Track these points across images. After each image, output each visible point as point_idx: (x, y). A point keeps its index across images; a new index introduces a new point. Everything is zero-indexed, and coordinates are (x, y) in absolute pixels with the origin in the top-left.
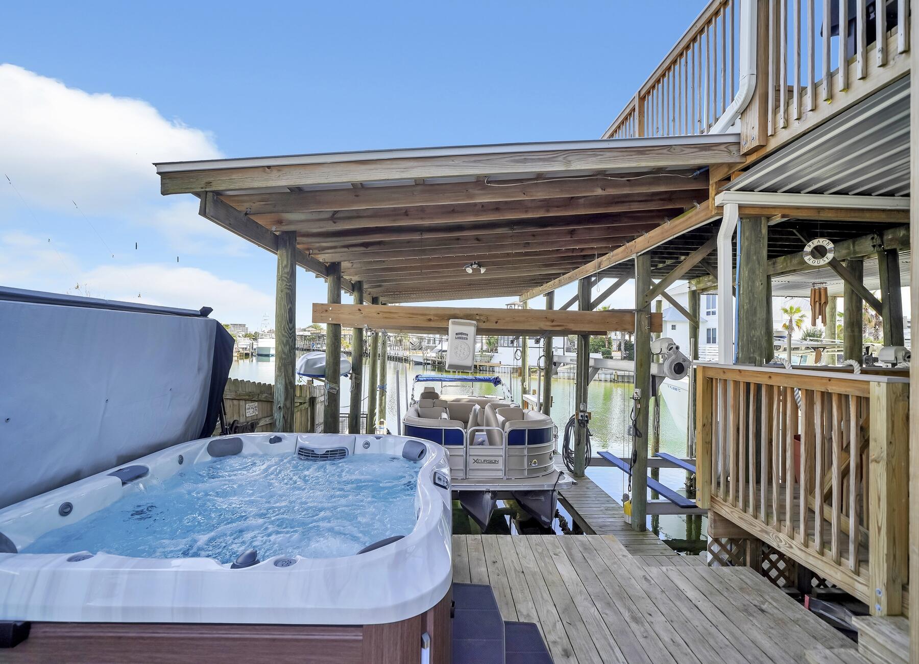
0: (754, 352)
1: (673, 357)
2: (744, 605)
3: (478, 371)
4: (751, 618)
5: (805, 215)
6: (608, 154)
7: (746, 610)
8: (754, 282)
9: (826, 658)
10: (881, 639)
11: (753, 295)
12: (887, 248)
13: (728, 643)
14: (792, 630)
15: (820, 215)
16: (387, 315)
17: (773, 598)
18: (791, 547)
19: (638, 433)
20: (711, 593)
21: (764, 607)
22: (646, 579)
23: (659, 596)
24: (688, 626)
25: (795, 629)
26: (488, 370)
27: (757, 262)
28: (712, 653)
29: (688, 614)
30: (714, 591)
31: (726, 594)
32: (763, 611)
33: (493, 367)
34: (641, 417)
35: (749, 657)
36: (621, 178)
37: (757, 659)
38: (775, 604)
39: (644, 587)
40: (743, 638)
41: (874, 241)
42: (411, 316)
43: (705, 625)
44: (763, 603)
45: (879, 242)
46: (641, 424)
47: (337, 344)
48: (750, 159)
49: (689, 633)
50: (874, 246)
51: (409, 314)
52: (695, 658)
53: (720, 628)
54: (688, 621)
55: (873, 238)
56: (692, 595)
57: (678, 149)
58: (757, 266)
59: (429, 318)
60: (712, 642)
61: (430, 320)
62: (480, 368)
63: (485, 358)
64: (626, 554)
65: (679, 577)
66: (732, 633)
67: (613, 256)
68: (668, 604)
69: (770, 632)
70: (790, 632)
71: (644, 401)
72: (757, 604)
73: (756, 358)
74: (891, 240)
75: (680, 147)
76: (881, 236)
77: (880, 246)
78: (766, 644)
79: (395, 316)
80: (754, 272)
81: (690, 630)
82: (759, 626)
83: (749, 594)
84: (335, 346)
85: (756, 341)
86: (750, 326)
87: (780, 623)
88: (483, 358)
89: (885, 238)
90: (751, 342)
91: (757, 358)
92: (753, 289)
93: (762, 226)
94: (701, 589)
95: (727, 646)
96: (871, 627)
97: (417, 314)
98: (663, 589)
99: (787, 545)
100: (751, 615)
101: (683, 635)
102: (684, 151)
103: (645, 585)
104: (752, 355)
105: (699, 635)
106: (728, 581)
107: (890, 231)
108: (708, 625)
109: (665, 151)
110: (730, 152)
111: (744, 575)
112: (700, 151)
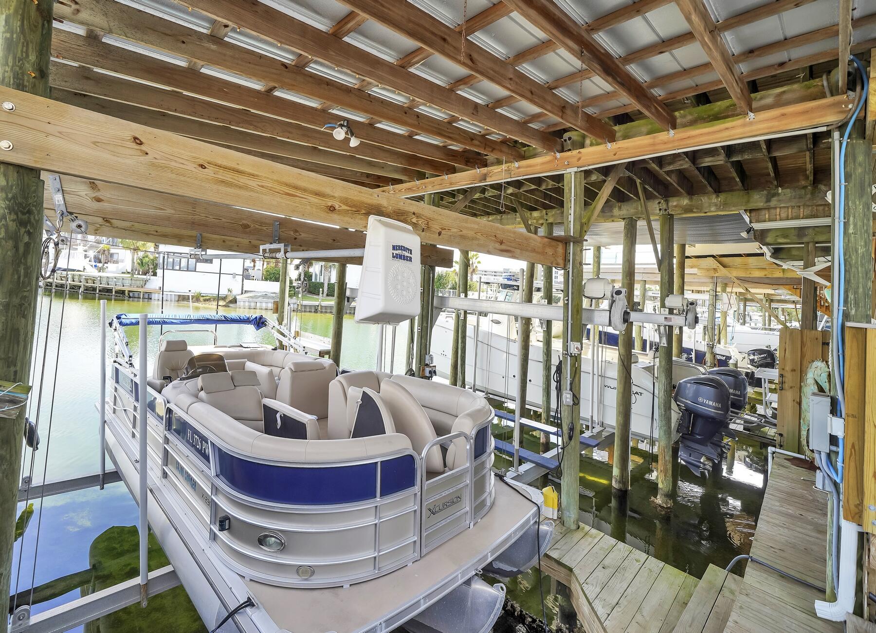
3: (126, 298)
12: (671, 213)
16: (228, 177)
26: (142, 297)
33: (149, 293)
41: (660, 205)
42: (292, 191)
45: (664, 206)
47: (26, 239)
50: (660, 209)
51: (287, 185)
55: (659, 203)
59: (330, 204)
61: (332, 209)
62: (129, 294)
63: (138, 282)
67: (518, 168)
74: (676, 206)
77: (666, 210)
79: (252, 183)
84: (16, 247)
88: (133, 282)
89: (670, 204)
97: (305, 190)
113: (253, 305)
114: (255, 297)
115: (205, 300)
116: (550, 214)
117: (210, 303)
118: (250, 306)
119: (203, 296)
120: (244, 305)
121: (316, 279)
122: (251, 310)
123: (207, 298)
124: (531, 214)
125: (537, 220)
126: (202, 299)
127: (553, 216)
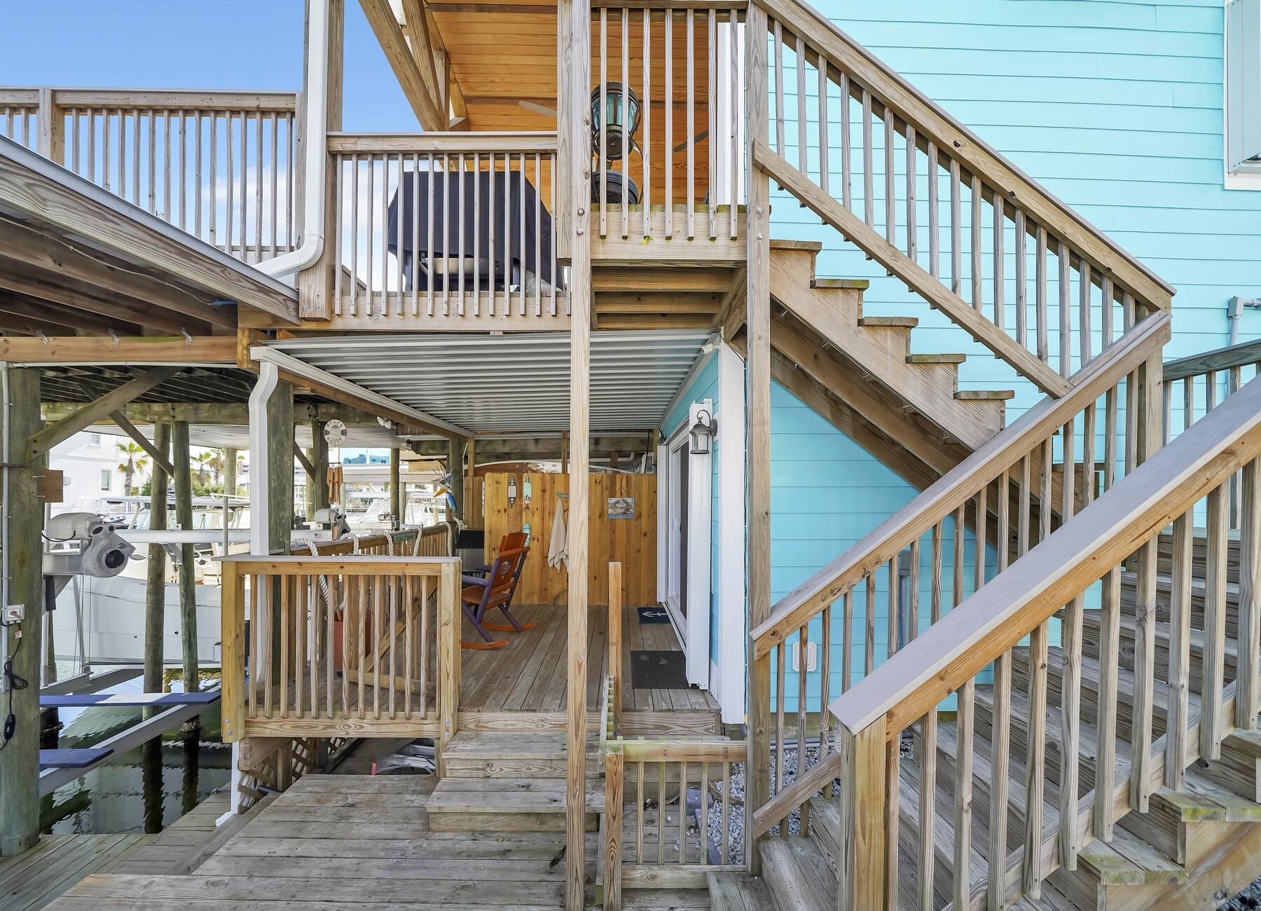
1: (103, 543)
2: (336, 814)
4: (351, 820)
6: (127, 228)
7: (341, 817)
8: (282, 456)
9: (438, 798)
10: (463, 756)
12: (320, 420)
13: (357, 861)
14: (383, 802)
17: (348, 788)
18: (362, 727)
19: (18, 682)
20: (299, 830)
21: (350, 801)
22: (213, 884)
23: (251, 887)
24: (313, 883)
25: (384, 799)
27: (285, 435)
28: (356, 883)
29: (300, 872)
30: (298, 825)
31: (312, 818)
32: (352, 805)
34: (24, 654)
35: (382, 854)
36: (97, 257)
37: (387, 849)
38: (354, 791)
39: (222, 896)
40: (363, 844)
43: (324, 866)
44: (346, 798)
46: (25, 665)
48: (306, 326)
49: (320, 889)
50: (310, 416)
52: (348, 904)
53: (339, 854)
54: (307, 879)
55: (309, 408)
56: (284, 850)
57: (234, 276)
58: (286, 439)
60: (345, 874)
64: (150, 880)
65: (251, 844)
66: (352, 849)
68: (271, 883)
69: (374, 819)
70: (384, 805)
71: (30, 625)
72: (344, 803)
74: (325, 413)
75: (236, 274)
76: (316, 407)
77: (315, 417)
78: (380, 830)
80: (282, 445)
81: (318, 886)
82: (362, 821)
83: (330, 801)
86: (279, 506)
87: (371, 803)
89: (319, 410)
93: (291, 394)
94: (286, 835)
95: (359, 864)
96: (456, 751)
98: (245, 874)
99: (358, 727)
100: (349, 817)
101: (318, 897)
102: (240, 281)
103: (221, 892)
105: (330, 880)
106: (301, 805)
107: (324, 405)
108: (327, 863)
109: (218, 270)
110: (287, 308)
111: (310, 786)
112: (258, 291)
116: (178, 409)
124: (149, 407)
125: (160, 417)
127: (182, 411)
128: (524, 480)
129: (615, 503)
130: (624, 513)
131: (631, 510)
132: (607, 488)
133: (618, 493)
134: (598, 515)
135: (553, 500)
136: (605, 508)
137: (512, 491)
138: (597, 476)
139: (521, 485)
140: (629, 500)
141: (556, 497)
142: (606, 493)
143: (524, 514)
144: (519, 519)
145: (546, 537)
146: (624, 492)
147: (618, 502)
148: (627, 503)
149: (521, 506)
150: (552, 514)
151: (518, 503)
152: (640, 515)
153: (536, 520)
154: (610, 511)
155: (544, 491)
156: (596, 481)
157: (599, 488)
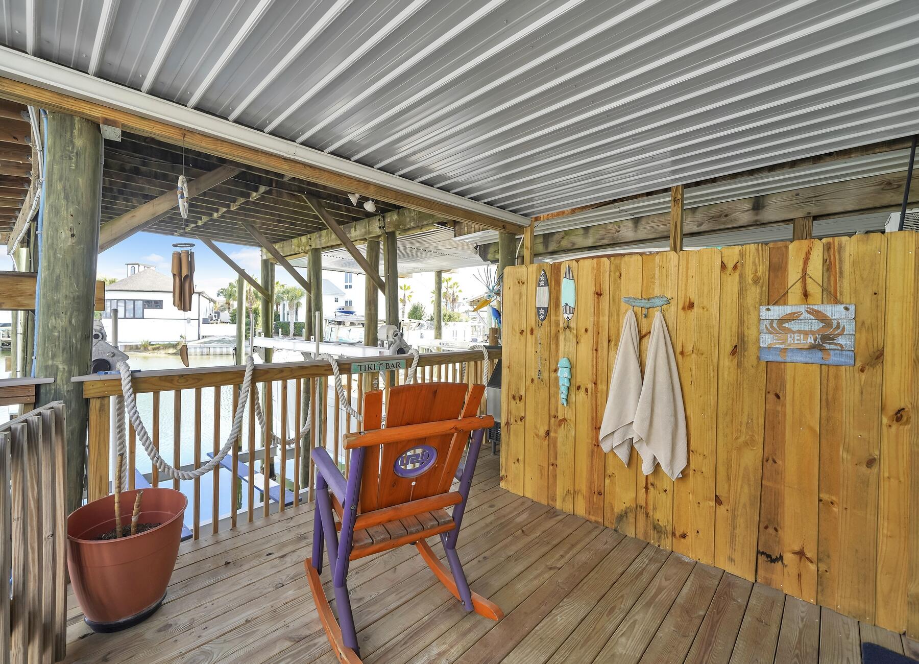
0: (53, 357)
5: (157, 132)
8: (57, 230)
11: (55, 254)
15: (186, 139)
27: (62, 195)
45: (383, 224)
50: (380, 227)
58: (63, 202)
73: (57, 368)
77: (383, 227)
80: (57, 213)
85: (59, 337)
90: (49, 337)
91: (61, 367)
92: (55, 242)
93: (76, 132)
104: (50, 363)
113: (205, 351)
114: (210, 342)
115: (154, 349)
117: (159, 352)
118: (202, 352)
119: (153, 345)
120: (195, 352)
121: (284, 319)
122: (204, 356)
123: (158, 346)
126: (150, 348)
128: (563, 275)
129: (782, 321)
130: (814, 347)
131: (842, 341)
132: (756, 281)
133: (795, 293)
134: (729, 348)
135: (616, 314)
136: (751, 333)
137: (543, 297)
138: (728, 252)
139: (558, 283)
140: (834, 312)
141: (623, 306)
142: (754, 293)
143: (561, 338)
144: (553, 347)
145: (602, 387)
146: (815, 290)
147: (791, 317)
148: (825, 320)
149: (557, 324)
150: (612, 341)
151: (553, 318)
152: (878, 357)
153: (585, 351)
154: (766, 340)
155: (599, 294)
156: (723, 266)
157: (732, 282)
